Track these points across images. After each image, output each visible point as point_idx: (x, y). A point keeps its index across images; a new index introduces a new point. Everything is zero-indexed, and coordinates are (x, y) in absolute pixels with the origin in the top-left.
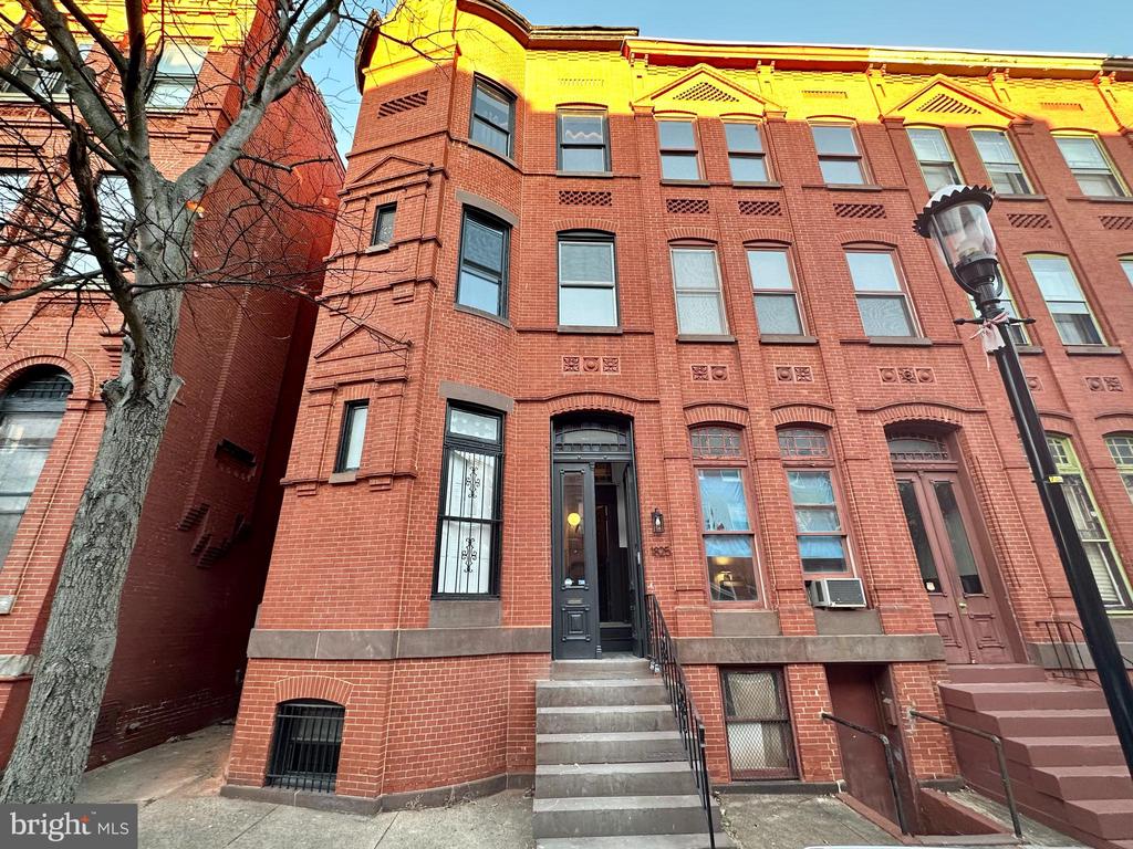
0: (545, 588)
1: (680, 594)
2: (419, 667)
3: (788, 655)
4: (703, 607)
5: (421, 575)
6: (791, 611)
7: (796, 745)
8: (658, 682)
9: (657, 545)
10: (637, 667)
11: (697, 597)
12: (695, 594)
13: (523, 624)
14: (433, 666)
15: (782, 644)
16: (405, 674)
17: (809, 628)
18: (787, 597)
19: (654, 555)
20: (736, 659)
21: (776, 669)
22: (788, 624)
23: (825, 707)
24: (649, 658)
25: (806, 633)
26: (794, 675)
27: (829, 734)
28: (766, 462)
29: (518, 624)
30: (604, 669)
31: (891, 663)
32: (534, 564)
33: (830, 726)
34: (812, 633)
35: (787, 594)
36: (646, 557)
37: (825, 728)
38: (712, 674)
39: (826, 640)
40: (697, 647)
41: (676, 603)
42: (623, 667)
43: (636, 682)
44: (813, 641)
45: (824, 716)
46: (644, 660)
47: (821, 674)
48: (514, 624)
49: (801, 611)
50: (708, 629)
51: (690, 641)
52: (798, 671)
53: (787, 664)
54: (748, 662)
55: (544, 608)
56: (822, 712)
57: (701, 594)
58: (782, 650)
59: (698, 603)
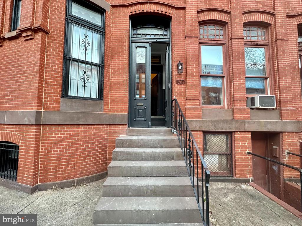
0: (125, 97)
1: (188, 101)
2: (55, 129)
3: (236, 128)
4: (198, 107)
5: (55, 85)
6: (240, 109)
7: (234, 163)
8: (175, 138)
9: (179, 79)
10: (166, 131)
11: (196, 102)
12: (195, 101)
13: (114, 112)
14: (64, 128)
15: (234, 123)
16: (48, 131)
17: (247, 117)
18: (238, 103)
19: (177, 83)
20: (212, 129)
21: (229, 134)
22: (237, 115)
23: (249, 149)
24: (172, 128)
25: (246, 119)
26: (237, 136)
27: (249, 160)
28: (236, 40)
29: (112, 112)
30: (151, 132)
31: (282, 132)
32: (120, 86)
33: (250, 157)
34: (248, 119)
35: (238, 102)
36: (173, 85)
37: (248, 158)
38: (200, 135)
39: (254, 122)
40: (194, 124)
41: (186, 105)
42: (159, 131)
43: (165, 138)
44: (248, 122)
45: (248, 153)
46: (169, 128)
47: (249, 136)
48: (110, 112)
49: (245, 109)
50: (200, 116)
51: (191, 121)
52: (239, 134)
53: (234, 132)
54: (217, 130)
55: (124, 105)
56: (248, 151)
57: (197, 101)
58: (234, 126)
59: (196, 105)
